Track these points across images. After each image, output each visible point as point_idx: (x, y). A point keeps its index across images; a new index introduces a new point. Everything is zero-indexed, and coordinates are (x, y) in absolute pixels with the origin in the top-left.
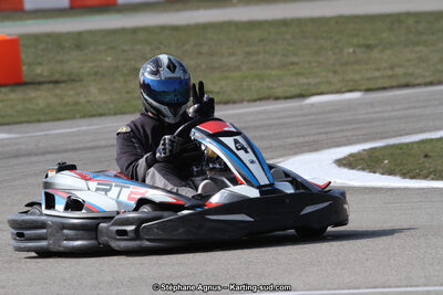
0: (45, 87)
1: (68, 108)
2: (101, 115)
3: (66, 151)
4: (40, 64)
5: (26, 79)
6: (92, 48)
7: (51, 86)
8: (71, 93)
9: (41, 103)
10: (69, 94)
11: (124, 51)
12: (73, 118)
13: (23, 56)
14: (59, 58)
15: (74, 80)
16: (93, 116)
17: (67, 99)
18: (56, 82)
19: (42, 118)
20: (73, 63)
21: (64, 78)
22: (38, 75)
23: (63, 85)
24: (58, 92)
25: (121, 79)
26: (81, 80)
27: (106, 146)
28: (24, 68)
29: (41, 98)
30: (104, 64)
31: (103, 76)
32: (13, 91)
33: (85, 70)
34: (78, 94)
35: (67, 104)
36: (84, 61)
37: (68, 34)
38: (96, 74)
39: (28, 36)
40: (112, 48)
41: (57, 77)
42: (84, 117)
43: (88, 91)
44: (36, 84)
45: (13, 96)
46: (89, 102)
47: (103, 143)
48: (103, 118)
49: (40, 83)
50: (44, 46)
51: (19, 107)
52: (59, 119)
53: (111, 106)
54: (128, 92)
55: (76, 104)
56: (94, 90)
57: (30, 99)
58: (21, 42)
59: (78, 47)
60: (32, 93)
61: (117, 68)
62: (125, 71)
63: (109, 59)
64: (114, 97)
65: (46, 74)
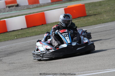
0: (92, 16)
1: (99, 21)
2: (107, 22)
3: (99, 32)
4: (91, 10)
5: (87, 15)
6: (104, 5)
7: (94, 16)
8: (99, 17)
9: (92, 20)
10: (98, 17)
11: (112, 5)
12: (100, 23)
13: (86, 9)
15: (100, 14)
16: (105, 22)
17: (98, 19)
18: (95, 15)
19: (92, 24)
20: (99, 9)
22: (91, 13)
23: (97, 15)
24: (96, 17)
25: (112, 12)
26: (101, 14)
27: (109, 30)
28: (87, 12)
29: (91, 19)
30: (107, 9)
31: (107, 12)
32: (84, 18)
33: (102, 11)
34: (101, 17)
35: (98, 20)
36: (102, 9)
37: (97, 2)
38: (105, 12)
39: (87, 4)
40: (109, 5)
41: (95, 13)
42: (103, 23)
43: (103, 16)
44: (90, 16)
45: (84, 19)
46: (104, 19)
47: (108, 29)
48: (108, 23)
49: (91, 15)
50: (91, 6)
51: (86, 22)
52: (96, 24)
53: (110, 19)
54: (114, 16)
55: (101, 20)
56: (105, 16)
57: (89, 20)
58: (85, 5)
59: (100, 5)
60: (89, 18)
61: (111, 10)
62: (113, 10)
63: (108, 7)
64: (110, 17)
65: (92, 13)
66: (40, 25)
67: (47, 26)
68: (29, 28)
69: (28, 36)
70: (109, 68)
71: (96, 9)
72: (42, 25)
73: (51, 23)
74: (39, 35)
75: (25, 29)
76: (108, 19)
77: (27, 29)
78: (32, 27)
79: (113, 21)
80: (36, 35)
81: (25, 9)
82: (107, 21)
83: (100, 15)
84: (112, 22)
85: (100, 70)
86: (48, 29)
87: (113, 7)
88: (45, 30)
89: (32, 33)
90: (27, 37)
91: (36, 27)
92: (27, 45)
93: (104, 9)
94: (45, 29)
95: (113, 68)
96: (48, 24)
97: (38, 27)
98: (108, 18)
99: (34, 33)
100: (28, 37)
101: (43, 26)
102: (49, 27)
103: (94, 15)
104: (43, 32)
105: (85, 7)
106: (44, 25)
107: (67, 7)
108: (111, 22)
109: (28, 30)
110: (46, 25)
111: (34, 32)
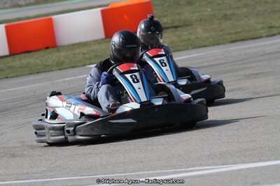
0: (169, 30)
1: (184, 43)
2: (204, 46)
4: (166, 16)
6: (198, 4)
7: (173, 29)
8: (186, 33)
9: (167, 41)
10: (184, 34)
11: (218, 4)
12: (187, 49)
13: (155, 12)
14: (177, 11)
15: (187, 25)
16: (200, 47)
17: (184, 37)
18: (176, 27)
20: (186, 14)
21: (181, 24)
22: (165, 23)
23: (180, 29)
24: (177, 33)
25: (217, 22)
26: (192, 25)
27: (207, 66)
29: (167, 37)
30: (206, 13)
31: (206, 21)
33: (194, 18)
34: (190, 34)
35: (184, 40)
36: (194, 12)
38: (201, 20)
40: (210, 3)
41: (176, 24)
42: (194, 48)
43: (196, 32)
46: (197, 38)
47: (206, 64)
48: (206, 48)
49: (166, 28)
50: (167, 4)
52: (179, 51)
53: (211, 40)
54: (221, 31)
55: (189, 40)
56: (200, 30)
59: (189, 3)
61: (214, 15)
62: (219, 17)
63: (209, 10)
64: (213, 34)
65: (169, 22)
66: (40, 49)
67: (58, 51)
68: (14, 57)
69: (11, 75)
70: (201, 165)
71: (179, 14)
72: (47, 48)
73: (69, 46)
74: (38, 73)
75: (5, 59)
76: (207, 38)
77: (8, 58)
78: (22, 53)
79: (218, 44)
80: (30, 74)
81: (6, 6)
82: (204, 44)
83: (188, 28)
84: (216, 47)
85: (177, 168)
86: (62, 59)
87: (220, 10)
88: (54, 61)
89: (21, 67)
90: (7, 78)
91: (31, 54)
92: (7, 99)
93: (197, 14)
94: (54, 58)
95: (208, 165)
96: (62, 46)
97: (36, 53)
98: (208, 35)
99: (26, 69)
100: (12, 77)
101: (48, 50)
102: (63, 53)
103: (173, 27)
104: (47, 66)
105: (153, 7)
106: (52, 49)
107: (107, 5)
108: (213, 45)
109: (13, 62)
110: (55, 49)
111: (26, 67)
